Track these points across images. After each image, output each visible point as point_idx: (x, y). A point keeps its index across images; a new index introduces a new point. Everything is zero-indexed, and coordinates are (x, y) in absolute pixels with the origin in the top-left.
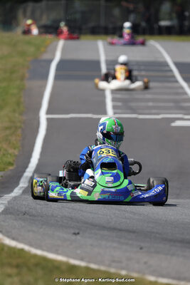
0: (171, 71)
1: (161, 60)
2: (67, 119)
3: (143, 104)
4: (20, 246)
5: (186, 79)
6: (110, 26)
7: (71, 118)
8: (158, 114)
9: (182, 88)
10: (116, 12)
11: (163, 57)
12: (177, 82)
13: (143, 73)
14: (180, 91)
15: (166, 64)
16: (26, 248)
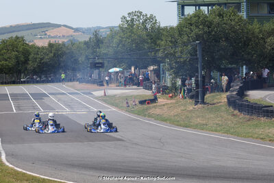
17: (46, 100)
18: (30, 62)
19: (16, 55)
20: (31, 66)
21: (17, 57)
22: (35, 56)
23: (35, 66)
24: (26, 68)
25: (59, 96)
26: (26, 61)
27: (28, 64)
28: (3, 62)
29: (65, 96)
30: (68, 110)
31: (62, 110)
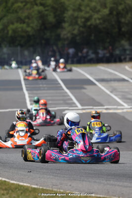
0: (59, 84)
1: (53, 78)
2: (7, 112)
4: (4, 179)
5: (68, 88)
6: (24, 61)
7: (9, 111)
8: (55, 107)
9: (66, 93)
10: (26, 53)
11: (54, 76)
12: (63, 89)
13: (45, 86)
14: (65, 94)
15: (56, 80)
16: (7, 180)
17: (89, 90)
18: (66, 25)
19: (39, 12)
20: (67, 32)
21: (42, 16)
22: (76, 14)
23: (76, 32)
24: (59, 36)
25: (115, 84)
26: (59, 24)
27: (63, 28)
28: (17, 25)
29: (125, 84)
30: (126, 106)
31: (115, 107)
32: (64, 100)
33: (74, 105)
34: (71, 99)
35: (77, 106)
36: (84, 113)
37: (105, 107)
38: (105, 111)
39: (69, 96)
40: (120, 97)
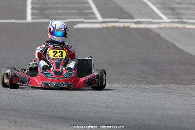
3: (54, 11)
8: (65, 19)
30: (165, 18)
31: (150, 20)
32: (79, 9)
33: (92, 16)
34: (90, 8)
35: (96, 18)
36: (103, 28)
37: (135, 20)
38: (133, 26)
39: (88, 3)
40: (159, 6)
